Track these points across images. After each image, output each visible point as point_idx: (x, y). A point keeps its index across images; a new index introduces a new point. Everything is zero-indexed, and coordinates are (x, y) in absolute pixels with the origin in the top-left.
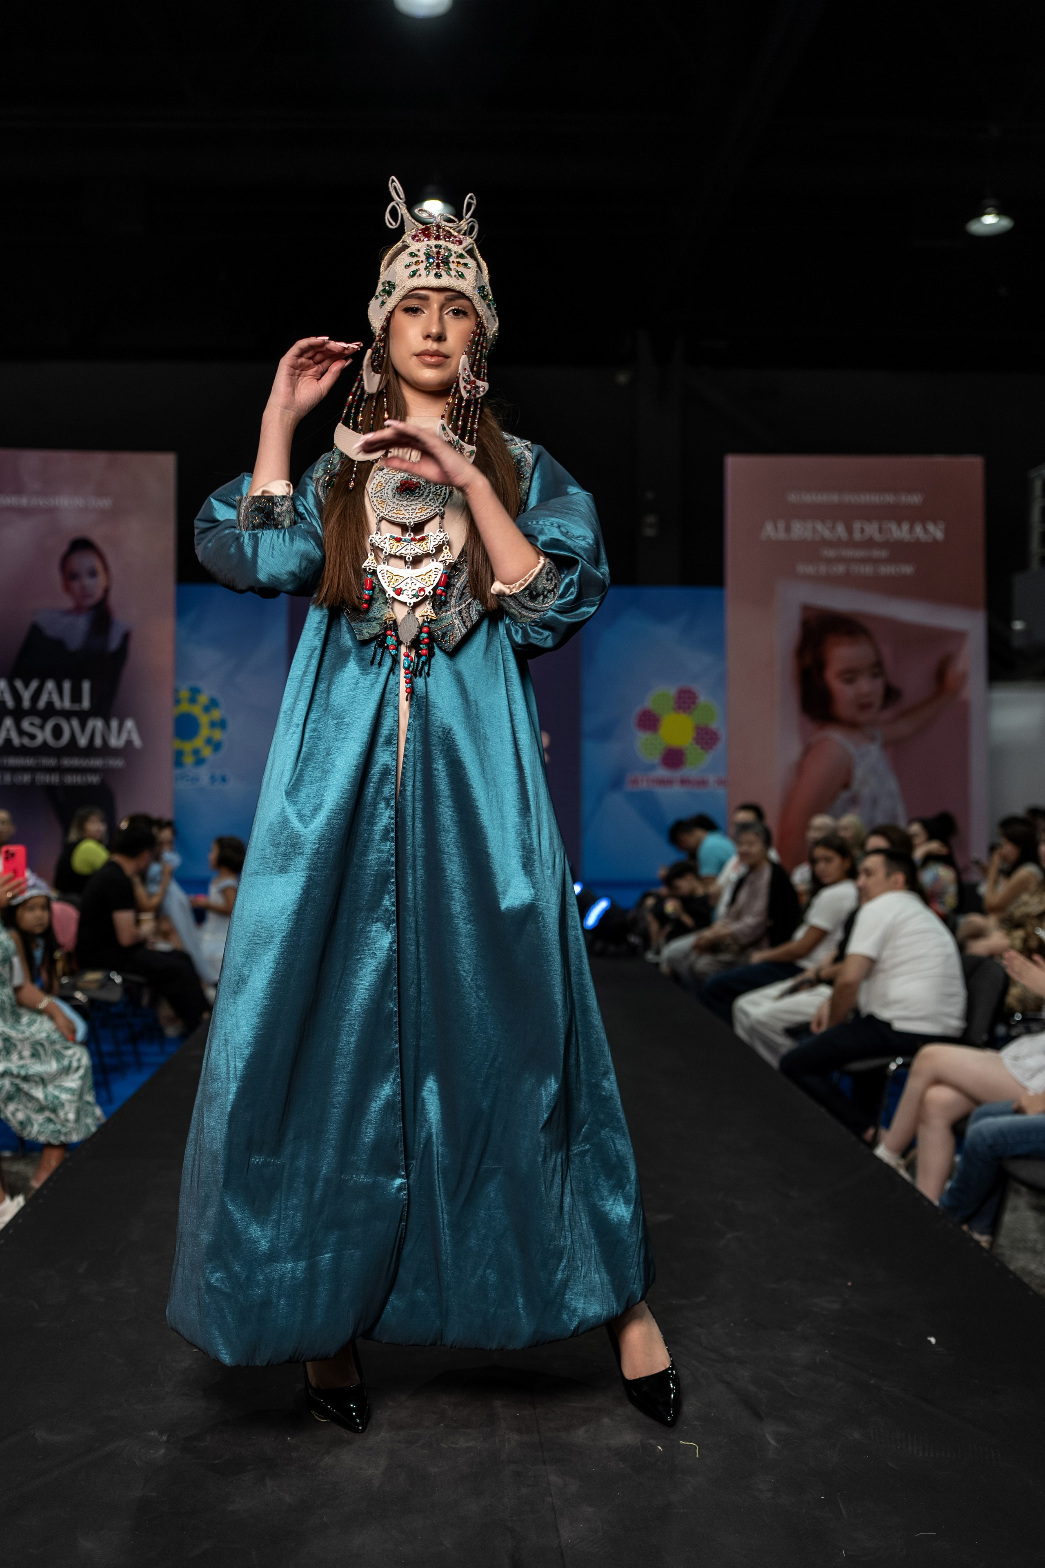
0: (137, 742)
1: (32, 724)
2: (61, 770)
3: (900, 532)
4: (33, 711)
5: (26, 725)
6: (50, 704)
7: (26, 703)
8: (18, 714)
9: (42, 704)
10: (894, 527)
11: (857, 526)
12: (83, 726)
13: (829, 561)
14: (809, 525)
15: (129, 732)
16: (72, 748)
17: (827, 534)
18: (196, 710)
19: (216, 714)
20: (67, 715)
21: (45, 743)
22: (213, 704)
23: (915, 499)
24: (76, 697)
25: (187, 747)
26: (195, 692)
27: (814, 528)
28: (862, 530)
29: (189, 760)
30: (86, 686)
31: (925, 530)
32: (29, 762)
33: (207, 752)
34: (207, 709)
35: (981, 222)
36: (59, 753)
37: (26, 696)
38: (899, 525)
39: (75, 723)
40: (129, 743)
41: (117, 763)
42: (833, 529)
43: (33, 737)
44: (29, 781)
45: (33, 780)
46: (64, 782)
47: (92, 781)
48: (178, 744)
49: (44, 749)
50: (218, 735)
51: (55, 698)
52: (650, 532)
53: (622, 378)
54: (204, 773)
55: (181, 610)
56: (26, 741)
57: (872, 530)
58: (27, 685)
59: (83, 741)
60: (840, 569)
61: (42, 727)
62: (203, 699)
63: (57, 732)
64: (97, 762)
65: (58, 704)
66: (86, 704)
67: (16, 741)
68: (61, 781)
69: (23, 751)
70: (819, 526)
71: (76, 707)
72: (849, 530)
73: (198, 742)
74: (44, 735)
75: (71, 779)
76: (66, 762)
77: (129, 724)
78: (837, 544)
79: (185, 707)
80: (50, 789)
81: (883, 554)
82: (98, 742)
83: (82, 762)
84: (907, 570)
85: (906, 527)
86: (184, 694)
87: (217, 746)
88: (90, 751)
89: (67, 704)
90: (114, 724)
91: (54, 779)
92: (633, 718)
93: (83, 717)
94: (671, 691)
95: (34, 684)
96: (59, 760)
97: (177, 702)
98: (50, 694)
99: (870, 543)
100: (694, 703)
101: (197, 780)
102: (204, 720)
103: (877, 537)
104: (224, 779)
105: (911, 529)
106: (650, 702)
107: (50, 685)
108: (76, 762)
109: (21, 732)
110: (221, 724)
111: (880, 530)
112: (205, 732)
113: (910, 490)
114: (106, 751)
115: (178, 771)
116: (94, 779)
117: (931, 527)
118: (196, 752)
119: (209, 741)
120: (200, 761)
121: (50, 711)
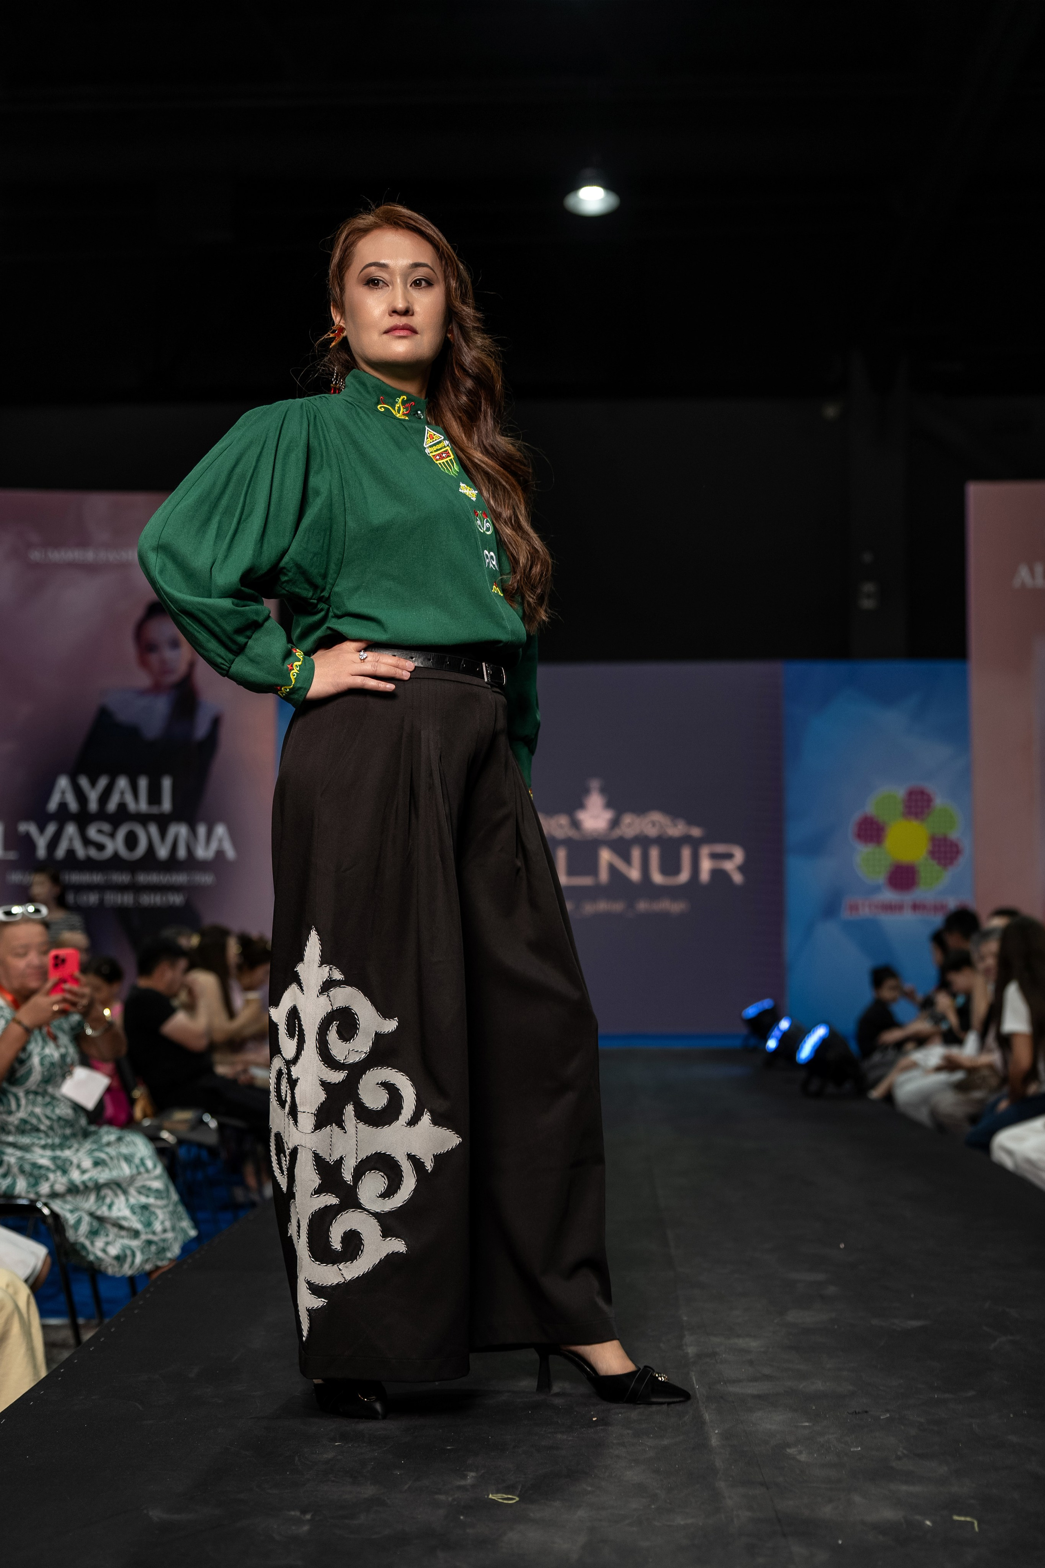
0: (230, 853)
1: (100, 831)
2: (136, 888)
4: (102, 815)
5: (92, 832)
6: (122, 806)
7: (93, 806)
8: (83, 819)
9: (112, 806)
12: (163, 834)
15: (220, 841)
16: (150, 861)
20: (143, 819)
21: (116, 855)
24: (154, 797)
30: (167, 783)
32: (97, 878)
36: (133, 867)
37: (93, 797)
39: (153, 829)
40: (220, 854)
41: (206, 879)
43: (101, 847)
44: (97, 902)
45: (102, 901)
46: (139, 903)
47: (174, 901)
49: (116, 863)
51: (129, 799)
52: (867, 604)
53: (831, 411)
56: (93, 852)
58: (93, 783)
59: (163, 852)
61: (112, 835)
63: (131, 841)
64: (180, 878)
65: (132, 806)
66: (167, 805)
67: (81, 852)
68: (136, 901)
69: (90, 865)
71: (155, 810)
74: (115, 845)
75: (149, 899)
76: (143, 878)
77: (220, 830)
80: (122, 912)
82: (182, 853)
83: (161, 878)
88: (172, 864)
89: (143, 806)
90: (202, 830)
91: (127, 899)
92: (851, 828)
93: (163, 822)
94: (900, 792)
95: (103, 782)
96: (133, 876)
98: (122, 793)
100: (928, 806)
106: (871, 808)
107: (122, 783)
108: (154, 878)
109: (87, 842)
114: (192, 864)
116: (177, 899)
121: (122, 815)
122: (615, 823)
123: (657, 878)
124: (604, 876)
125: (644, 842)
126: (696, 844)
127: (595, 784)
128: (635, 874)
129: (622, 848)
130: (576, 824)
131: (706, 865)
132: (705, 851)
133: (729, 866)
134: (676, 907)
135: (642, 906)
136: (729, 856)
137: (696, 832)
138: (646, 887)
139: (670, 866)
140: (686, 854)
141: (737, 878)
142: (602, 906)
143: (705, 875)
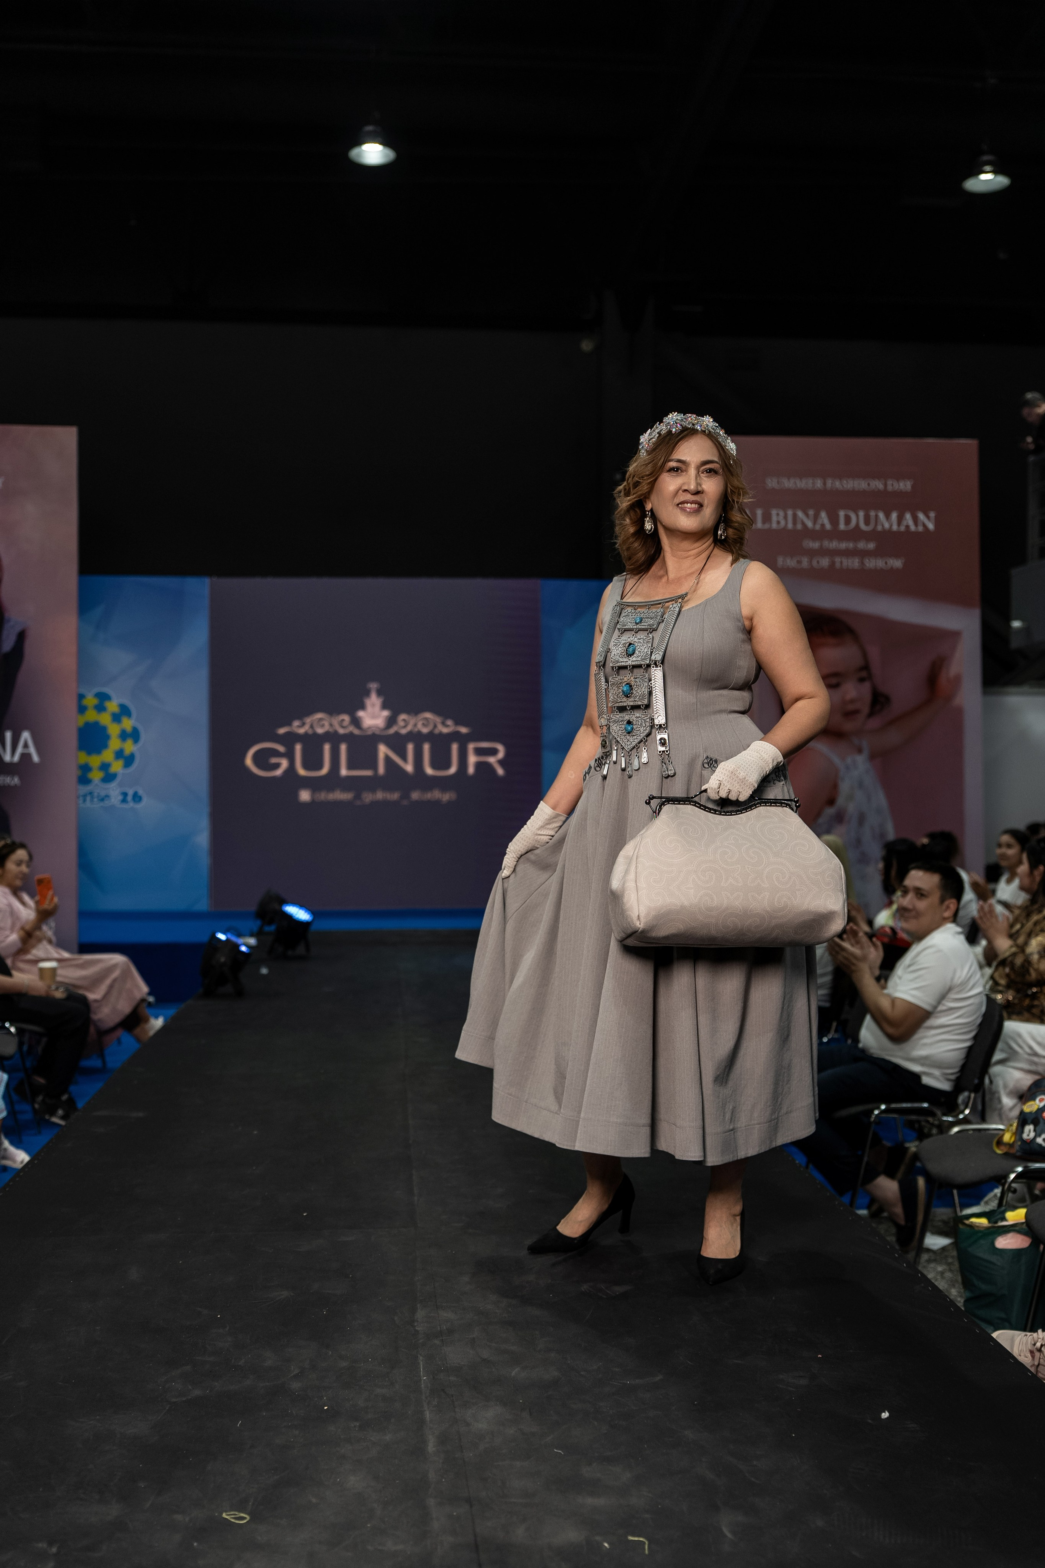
0: (36, 758)
3: (888, 522)
10: (881, 515)
11: (842, 514)
13: (812, 553)
14: (790, 513)
15: (26, 746)
17: (810, 524)
18: (105, 719)
19: (128, 724)
22: (125, 711)
23: (905, 485)
25: (95, 761)
26: (103, 698)
27: (795, 516)
28: (848, 520)
29: (96, 776)
31: (915, 520)
33: (117, 767)
34: (116, 718)
35: (978, 178)
38: (888, 516)
40: (26, 757)
41: (12, 780)
42: (816, 517)
48: (83, 758)
50: (129, 747)
53: (587, 346)
54: (114, 791)
55: (85, 605)
57: (858, 519)
60: (825, 562)
62: (112, 706)
70: (800, 514)
72: (834, 520)
73: (108, 755)
77: (26, 735)
78: (820, 535)
79: (91, 716)
81: (871, 546)
84: (897, 563)
85: (894, 516)
86: (90, 701)
87: (129, 760)
90: (8, 737)
97: (82, 709)
99: (856, 534)
101: (107, 796)
102: (114, 730)
103: (863, 526)
104: (137, 798)
105: (900, 519)
110: (135, 735)
111: (867, 522)
112: (115, 744)
113: (899, 477)
115: (83, 789)
117: (921, 516)
118: (105, 767)
119: (119, 754)
120: (109, 777)
122: (391, 721)
123: (429, 771)
124: (381, 770)
125: (417, 738)
126: (463, 741)
127: (373, 686)
128: (409, 768)
129: (397, 743)
130: (356, 722)
131: (472, 759)
132: (471, 746)
133: (492, 760)
134: (446, 797)
135: (415, 795)
136: (494, 752)
137: (464, 730)
138: (420, 780)
139: (441, 760)
140: (455, 747)
141: (500, 771)
142: (380, 795)
143: (471, 770)
